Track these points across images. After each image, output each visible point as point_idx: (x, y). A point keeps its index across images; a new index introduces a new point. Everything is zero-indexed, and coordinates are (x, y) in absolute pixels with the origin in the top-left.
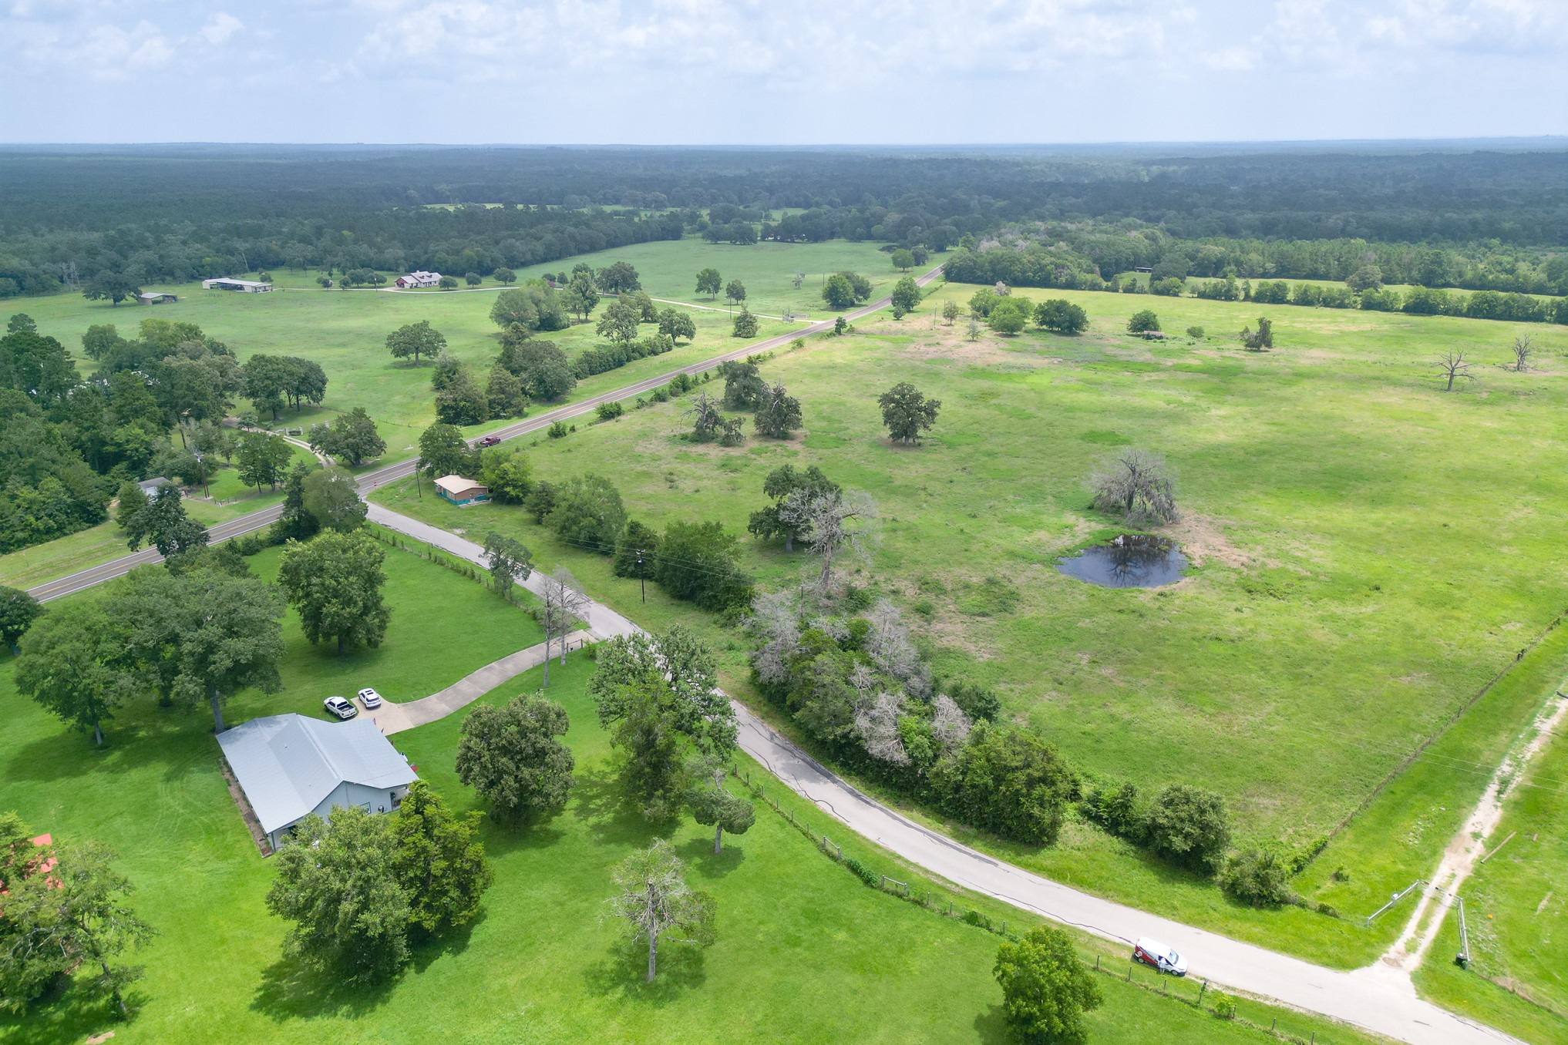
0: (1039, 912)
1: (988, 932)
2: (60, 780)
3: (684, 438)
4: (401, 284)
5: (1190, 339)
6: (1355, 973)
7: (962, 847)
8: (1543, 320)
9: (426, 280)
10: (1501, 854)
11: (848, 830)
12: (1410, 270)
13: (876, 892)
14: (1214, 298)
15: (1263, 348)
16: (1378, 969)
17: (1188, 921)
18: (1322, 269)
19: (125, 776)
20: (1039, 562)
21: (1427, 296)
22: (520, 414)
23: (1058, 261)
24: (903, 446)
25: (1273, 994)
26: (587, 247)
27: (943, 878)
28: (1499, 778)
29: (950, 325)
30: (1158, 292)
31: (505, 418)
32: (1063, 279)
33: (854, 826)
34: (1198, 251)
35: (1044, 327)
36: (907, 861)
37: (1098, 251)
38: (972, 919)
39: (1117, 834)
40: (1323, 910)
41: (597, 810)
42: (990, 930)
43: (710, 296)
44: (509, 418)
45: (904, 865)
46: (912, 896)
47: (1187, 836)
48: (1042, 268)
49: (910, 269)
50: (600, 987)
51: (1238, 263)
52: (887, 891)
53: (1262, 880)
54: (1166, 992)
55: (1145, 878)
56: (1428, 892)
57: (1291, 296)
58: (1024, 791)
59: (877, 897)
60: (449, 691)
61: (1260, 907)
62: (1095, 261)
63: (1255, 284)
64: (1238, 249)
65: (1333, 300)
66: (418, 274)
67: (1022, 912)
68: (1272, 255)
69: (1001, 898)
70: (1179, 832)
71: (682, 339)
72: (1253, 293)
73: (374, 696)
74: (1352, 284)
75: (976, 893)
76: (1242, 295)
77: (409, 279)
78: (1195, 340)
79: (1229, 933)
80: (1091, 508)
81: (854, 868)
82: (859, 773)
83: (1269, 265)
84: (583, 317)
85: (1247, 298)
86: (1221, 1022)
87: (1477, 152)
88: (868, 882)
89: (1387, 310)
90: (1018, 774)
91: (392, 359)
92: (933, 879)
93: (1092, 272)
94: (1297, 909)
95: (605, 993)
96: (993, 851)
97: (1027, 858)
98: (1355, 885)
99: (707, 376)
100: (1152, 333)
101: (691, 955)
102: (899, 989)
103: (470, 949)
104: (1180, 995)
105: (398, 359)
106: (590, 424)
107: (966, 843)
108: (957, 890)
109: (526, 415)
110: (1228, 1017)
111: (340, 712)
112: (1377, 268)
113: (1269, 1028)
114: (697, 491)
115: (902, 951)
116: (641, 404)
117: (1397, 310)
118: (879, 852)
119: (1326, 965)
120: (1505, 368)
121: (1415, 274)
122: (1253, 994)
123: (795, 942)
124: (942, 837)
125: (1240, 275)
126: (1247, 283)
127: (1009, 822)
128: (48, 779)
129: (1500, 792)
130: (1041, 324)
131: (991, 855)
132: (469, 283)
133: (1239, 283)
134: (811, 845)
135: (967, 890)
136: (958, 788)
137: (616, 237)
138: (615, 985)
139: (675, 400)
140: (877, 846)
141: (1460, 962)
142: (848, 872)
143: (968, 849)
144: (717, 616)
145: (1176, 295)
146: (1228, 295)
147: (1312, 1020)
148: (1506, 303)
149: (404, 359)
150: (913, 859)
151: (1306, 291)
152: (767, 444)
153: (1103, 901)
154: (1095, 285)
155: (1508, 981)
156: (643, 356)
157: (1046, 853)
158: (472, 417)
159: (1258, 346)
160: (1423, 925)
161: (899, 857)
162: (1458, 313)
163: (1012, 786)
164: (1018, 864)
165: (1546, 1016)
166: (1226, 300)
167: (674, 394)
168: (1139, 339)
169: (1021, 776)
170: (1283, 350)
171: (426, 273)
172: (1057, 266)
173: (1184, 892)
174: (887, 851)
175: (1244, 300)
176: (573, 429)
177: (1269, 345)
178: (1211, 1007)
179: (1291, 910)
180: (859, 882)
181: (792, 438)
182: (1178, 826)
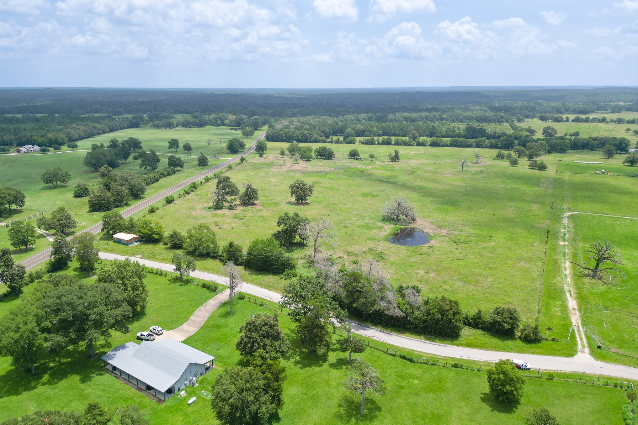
0: (473, 359)
1: (462, 370)
2: (24, 393)
3: (210, 208)
4: (19, 151)
5: (371, 159)
6: (575, 357)
7: (432, 343)
8: (472, 147)
9: (32, 149)
10: (585, 313)
11: (390, 345)
12: (424, 132)
13: (416, 364)
14: (367, 144)
15: (397, 161)
16: (579, 354)
17: (518, 352)
18: (397, 133)
19: (58, 385)
20: (381, 240)
21: (437, 140)
22: (127, 205)
23: (310, 132)
24: (301, 204)
25: (559, 369)
26: (101, 132)
27: (434, 355)
28: (568, 291)
29: (283, 158)
30: (347, 143)
31: (121, 206)
32: (313, 139)
33: (391, 343)
34: (355, 127)
35: (319, 157)
36: (418, 351)
37: (321, 128)
38: (455, 366)
39: (478, 328)
40: (553, 340)
41: (291, 356)
42: (463, 368)
43: (175, 150)
44: (123, 207)
45: (418, 353)
46: (430, 363)
47: (509, 323)
48: (304, 135)
49: (249, 137)
50: (345, 420)
51: (370, 131)
52: (420, 363)
53: (535, 333)
54: (530, 375)
55: (495, 341)
56: (575, 328)
57: (393, 142)
58: (452, 318)
59: (418, 365)
60: (189, 321)
61: (535, 343)
62: (322, 132)
63: (381, 138)
64: (368, 126)
65: (407, 143)
66: (26, 146)
67: (468, 360)
68: (380, 128)
69: (458, 357)
70: (506, 322)
71: (178, 168)
72: (380, 142)
73: (160, 329)
74: (410, 137)
75: (449, 357)
76: (377, 143)
77: (23, 149)
78: (372, 159)
79: (532, 353)
80: (383, 220)
81: (403, 357)
82: (380, 324)
83: (380, 132)
84: (124, 161)
85: (379, 144)
86: (551, 381)
87: (418, 92)
88: (411, 361)
89: (425, 146)
90: (449, 312)
91: (45, 185)
92: (431, 356)
93: (321, 136)
94: (545, 341)
95: (349, 422)
96: (444, 342)
97: (455, 342)
98: (555, 330)
99: (201, 183)
100: (357, 157)
101: (369, 401)
102: (449, 395)
103: (282, 419)
104: (534, 376)
105: (47, 185)
106: (163, 206)
107: (432, 341)
108: (441, 357)
109: (130, 205)
110: (552, 379)
111: (148, 338)
112: (415, 131)
113: (566, 379)
114: (233, 229)
115: (440, 382)
116: (180, 196)
117: (427, 146)
118: (406, 350)
119: (565, 356)
120: (473, 163)
121: (427, 133)
122: (553, 370)
123: (402, 388)
124: (423, 341)
125: (375, 136)
126: (378, 138)
127: (446, 330)
128: (17, 394)
129: (571, 295)
130: (318, 156)
131: (443, 343)
132: (55, 150)
133: (375, 138)
134: (381, 353)
135: (445, 357)
136: (425, 322)
137: (113, 127)
138: (350, 418)
139: (193, 193)
140: (404, 348)
141: (599, 347)
142: (402, 359)
143: (434, 343)
144: (282, 276)
145: (354, 143)
146: (372, 143)
147: (574, 374)
148: (461, 142)
149: (50, 185)
150: (420, 350)
151: (398, 140)
152: (247, 207)
153: (489, 352)
154: (325, 141)
155: (613, 350)
156: (165, 176)
157: (460, 339)
158: (107, 207)
159: (395, 160)
160: (581, 339)
161: (414, 351)
162: (446, 146)
163: (448, 316)
164: (454, 345)
165: (629, 358)
166: (371, 144)
167: (192, 191)
168: (353, 160)
169: (450, 312)
170: (403, 161)
171: (31, 146)
172: (310, 134)
173: (509, 342)
174: (409, 349)
175: (378, 144)
176: (158, 209)
177: (398, 159)
178: (546, 377)
179: (544, 342)
180: (408, 362)
181: (255, 204)
182: (505, 320)
